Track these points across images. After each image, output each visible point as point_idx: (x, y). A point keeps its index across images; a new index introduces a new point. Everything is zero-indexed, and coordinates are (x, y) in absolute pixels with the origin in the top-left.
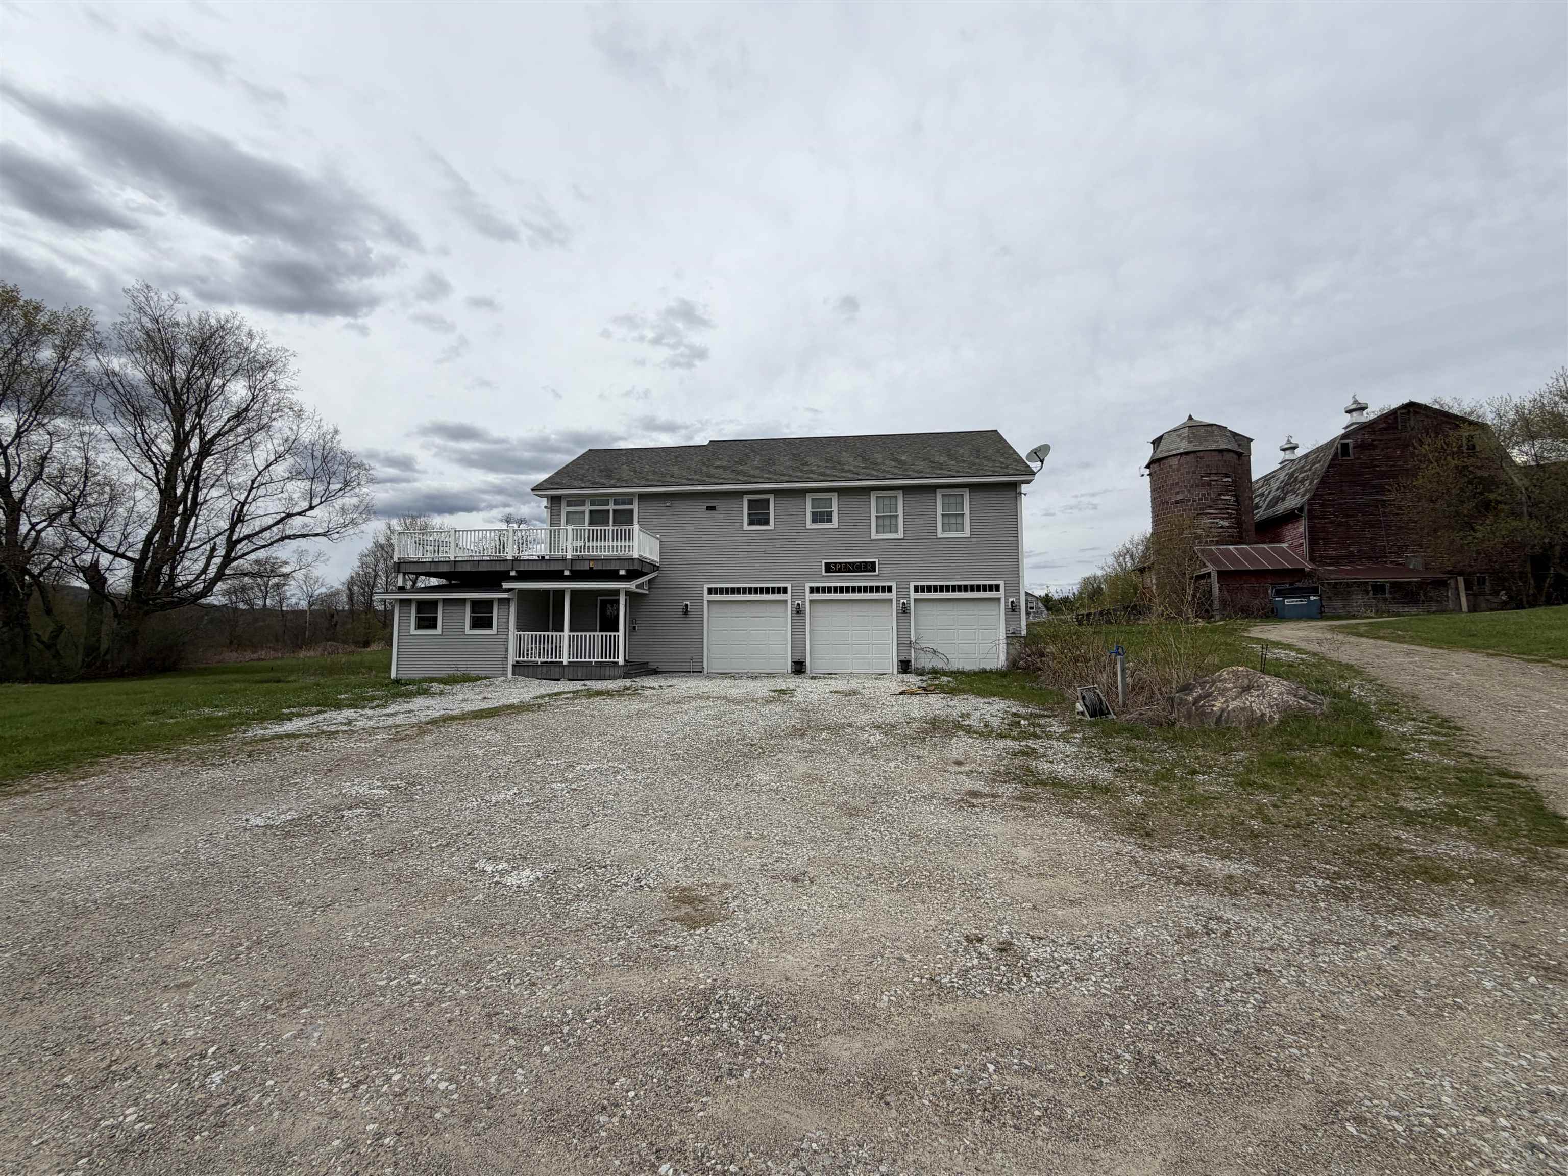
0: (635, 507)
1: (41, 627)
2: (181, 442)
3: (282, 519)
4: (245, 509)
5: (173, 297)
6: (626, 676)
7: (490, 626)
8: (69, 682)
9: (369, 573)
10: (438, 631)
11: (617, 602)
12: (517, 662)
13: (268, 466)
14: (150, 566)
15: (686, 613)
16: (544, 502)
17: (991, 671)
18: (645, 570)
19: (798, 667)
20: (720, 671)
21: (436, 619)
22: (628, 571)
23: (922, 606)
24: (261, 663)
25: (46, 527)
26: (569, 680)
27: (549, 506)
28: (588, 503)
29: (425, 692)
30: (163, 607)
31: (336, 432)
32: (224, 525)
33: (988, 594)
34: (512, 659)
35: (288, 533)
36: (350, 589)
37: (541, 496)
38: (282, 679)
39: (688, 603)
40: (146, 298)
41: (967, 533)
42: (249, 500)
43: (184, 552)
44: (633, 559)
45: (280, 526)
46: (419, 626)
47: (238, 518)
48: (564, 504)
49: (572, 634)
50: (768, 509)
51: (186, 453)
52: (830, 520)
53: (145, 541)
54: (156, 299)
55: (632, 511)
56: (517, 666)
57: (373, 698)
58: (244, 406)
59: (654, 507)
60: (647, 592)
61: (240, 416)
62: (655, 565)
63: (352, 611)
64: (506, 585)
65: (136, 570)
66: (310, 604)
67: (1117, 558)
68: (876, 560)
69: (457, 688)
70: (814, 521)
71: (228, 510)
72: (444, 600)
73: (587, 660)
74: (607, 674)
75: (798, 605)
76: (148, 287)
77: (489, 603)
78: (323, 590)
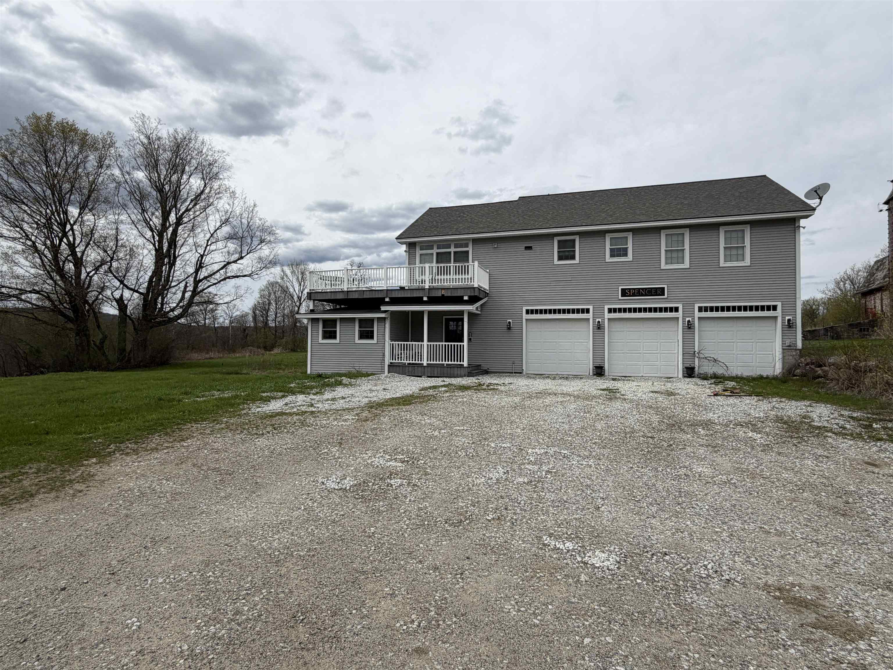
0: (470, 249)
1: (96, 337)
2: (165, 216)
3: (225, 266)
4: (204, 259)
5: (158, 121)
6: (470, 375)
7: (372, 337)
8: (113, 371)
9: (265, 302)
10: (337, 341)
11: (462, 320)
12: (391, 363)
13: (216, 231)
14: (151, 298)
15: (509, 328)
16: (404, 247)
17: (767, 377)
18: (481, 296)
19: (599, 371)
20: (536, 373)
21: (335, 332)
22: (469, 297)
23: (705, 323)
24: (211, 360)
25: (94, 274)
26: (428, 377)
27: (407, 250)
28: (435, 247)
29: (340, 383)
30: (160, 324)
31: (255, 205)
32: (191, 270)
33: (766, 313)
34: (387, 361)
35: (228, 275)
36: (254, 313)
37: (402, 243)
38: (239, 371)
39: (511, 321)
40: (143, 123)
41: (747, 262)
42: (206, 253)
43: (168, 289)
44: (474, 288)
45: (224, 270)
46: (325, 337)
47: (200, 266)
48: (418, 248)
49: (429, 343)
50: (574, 247)
51: (168, 224)
52: (626, 255)
53: (149, 281)
54: (148, 122)
55: (467, 252)
56: (391, 366)
57: (312, 388)
58: (199, 191)
59: (484, 249)
60: (480, 313)
61: (198, 197)
62: (486, 292)
63: (256, 327)
64: (383, 308)
65: (145, 300)
66: (231, 322)
67: (837, 283)
68: (665, 286)
69: (359, 381)
70: (612, 256)
71: (194, 260)
72: (341, 319)
73: (441, 362)
74: (456, 373)
75: (599, 322)
76: (143, 115)
77: (372, 320)
78: (238, 313)
